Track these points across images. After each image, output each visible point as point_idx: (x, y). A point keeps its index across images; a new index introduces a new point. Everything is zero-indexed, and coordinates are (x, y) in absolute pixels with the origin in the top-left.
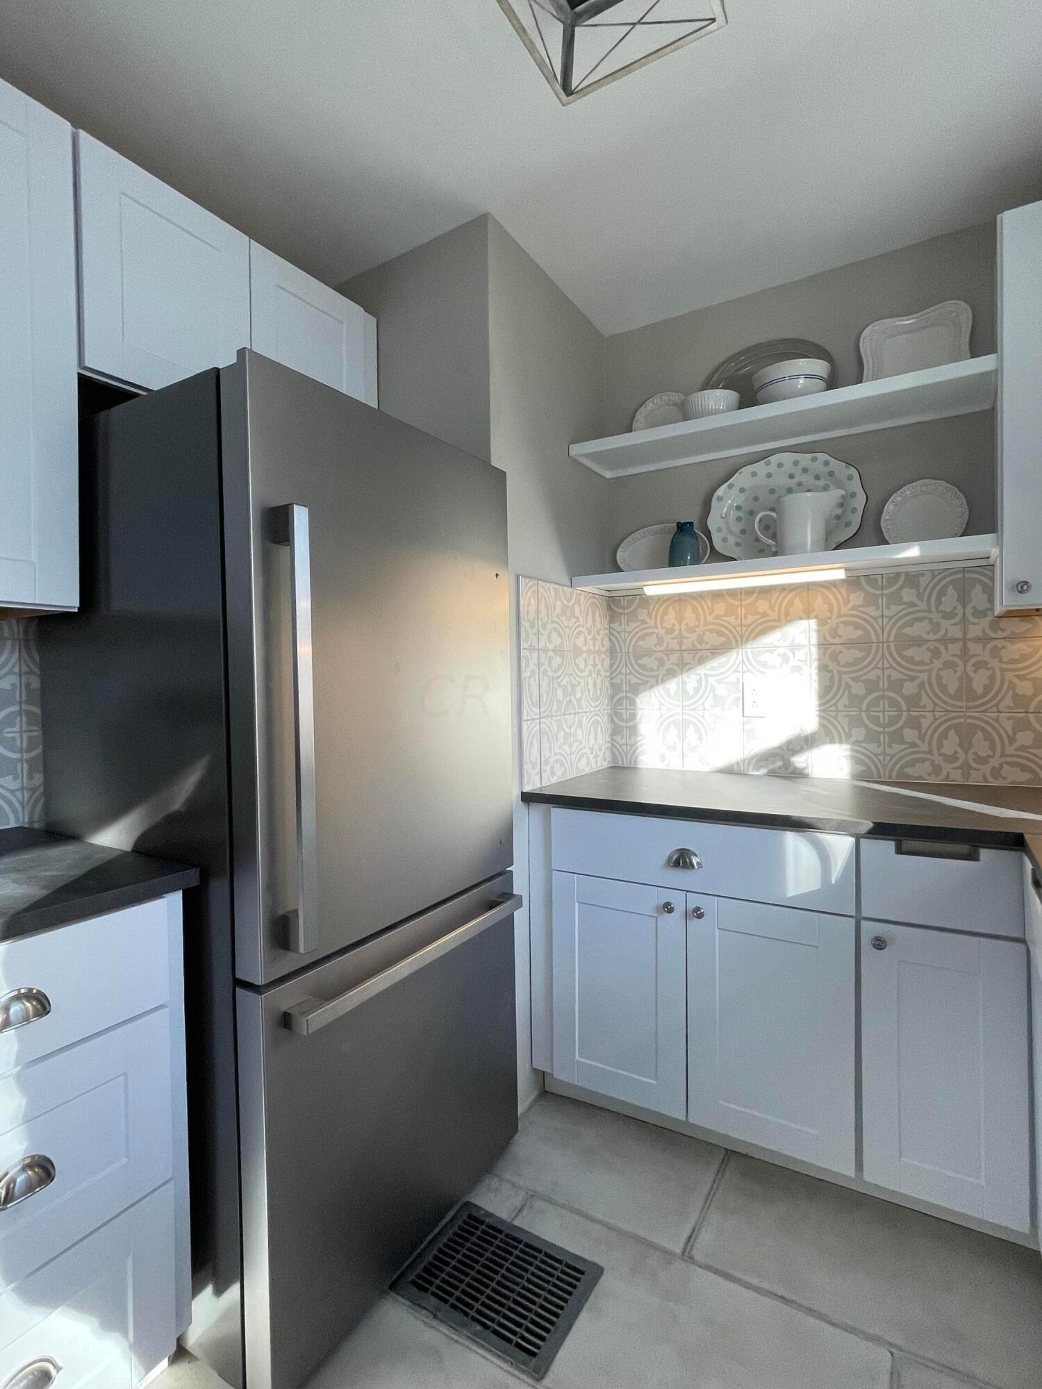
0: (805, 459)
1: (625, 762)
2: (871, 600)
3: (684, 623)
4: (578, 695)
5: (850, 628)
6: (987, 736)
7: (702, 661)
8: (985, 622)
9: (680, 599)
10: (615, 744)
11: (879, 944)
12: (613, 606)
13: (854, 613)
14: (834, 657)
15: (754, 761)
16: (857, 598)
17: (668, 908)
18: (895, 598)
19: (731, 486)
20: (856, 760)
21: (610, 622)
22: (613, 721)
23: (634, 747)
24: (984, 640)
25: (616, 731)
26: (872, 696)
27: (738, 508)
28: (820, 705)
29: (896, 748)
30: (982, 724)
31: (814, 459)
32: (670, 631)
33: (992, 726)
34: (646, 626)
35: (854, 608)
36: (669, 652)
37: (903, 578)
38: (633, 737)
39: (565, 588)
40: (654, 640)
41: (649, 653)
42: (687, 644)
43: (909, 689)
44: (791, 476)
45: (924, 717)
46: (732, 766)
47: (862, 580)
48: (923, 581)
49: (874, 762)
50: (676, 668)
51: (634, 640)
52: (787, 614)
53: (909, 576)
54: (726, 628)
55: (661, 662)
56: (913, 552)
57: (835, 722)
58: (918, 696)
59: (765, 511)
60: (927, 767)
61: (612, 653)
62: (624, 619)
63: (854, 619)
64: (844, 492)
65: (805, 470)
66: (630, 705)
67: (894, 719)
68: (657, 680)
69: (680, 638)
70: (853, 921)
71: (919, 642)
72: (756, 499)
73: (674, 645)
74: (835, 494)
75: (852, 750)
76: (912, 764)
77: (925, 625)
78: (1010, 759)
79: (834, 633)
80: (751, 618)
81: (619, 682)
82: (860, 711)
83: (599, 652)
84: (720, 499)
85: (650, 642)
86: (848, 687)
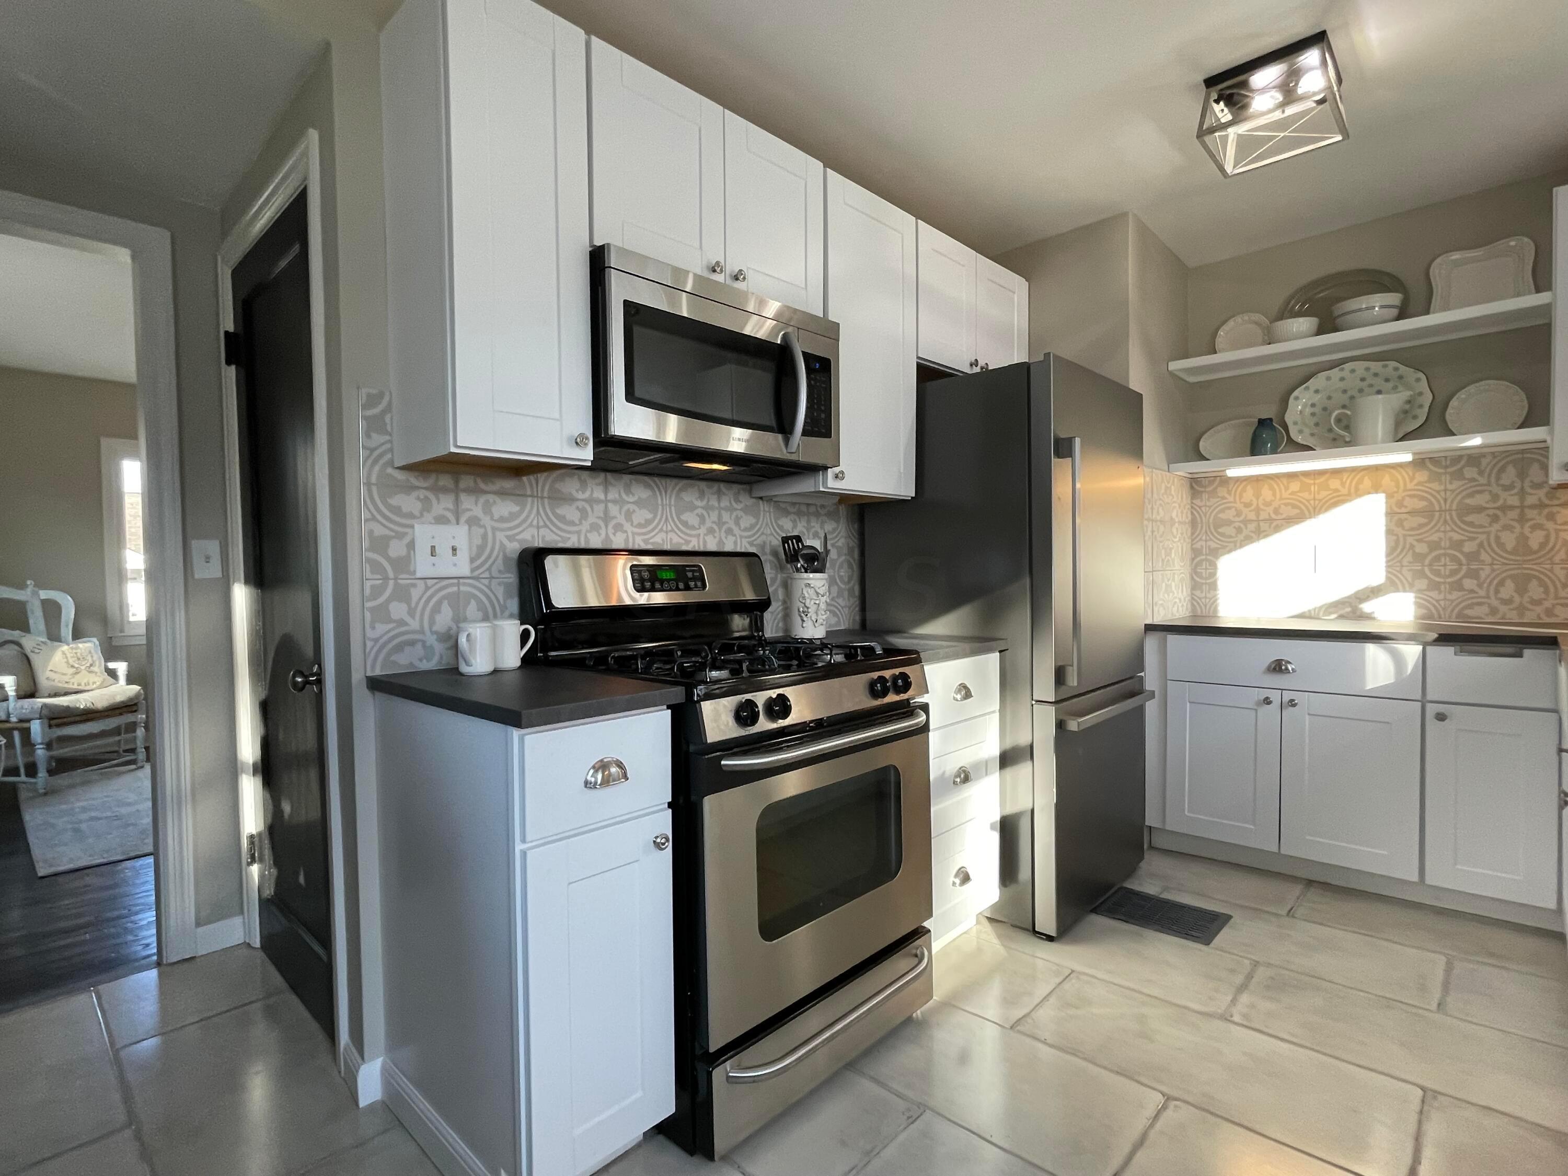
0: (1375, 366)
1: (1204, 611)
2: (1435, 477)
3: (1261, 498)
4: (1173, 555)
5: (1416, 500)
6: (1542, 583)
7: (1277, 529)
8: (1541, 493)
9: (1258, 479)
10: (1195, 597)
11: (1441, 717)
12: (1196, 487)
13: (1420, 488)
14: (1400, 523)
15: (1323, 609)
16: (1422, 476)
17: (1267, 701)
18: (1459, 475)
19: (1307, 388)
20: (1418, 605)
21: (1192, 498)
22: (1192, 578)
23: (1214, 601)
24: (1541, 506)
25: (1195, 586)
26: (1434, 554)
27: (1313, 405)
28: (1387, 562)
29: (1455, 595)
30: (1537, 574)
31: (1385, 366)
32: (1247, 505)
33: (1546, 575)
34: (1225, 501)
35: (1419, 484)
36: (1246, 522)
37: (1465, 459)
38: (1211, 592)
39: (1164, 473)
40: (1232, 512)
41: (1229, 523)
42: (1263, 516)
43: (1469, 547)
44: (1363, 380)
45: (1482, 569)
46: (1304, 613)
47: (1427, 461)
48: (1484, 462)
49: (1434, 606)
50: (1253, 535)
51: (1215, 512)
52: (1357, 489)
53: (1473, 458)
54: (1300, 502)
55: (1239, 530)
56: (1476, 441)
57: (1399, 575)
58: (1477, 553)
59: (1339, 409)
60: (1485, 609)
61: (1194, 523)
62: (1205, 496)
63: (1419, 493)
64: (1412, 393)
65: (1376, 375)
66: (1210, 565)
67: (1453, 573)
68: (1235, 546)
69: (1258, 511)
70: (1419, 704)
71: (1480, 509)
72: (1329, 398)
73: (1252, 516)
74: (1406, 394)
75: (1416, 597)
76: (1470, 606)
77: (1487, 496)
78: (1562, 601)
79: (1400, 504)
80: (1324, 494)
81: (1199, 547)
82: (1423, 566)
83: (1184, 523)
84: (1297, 398)
85: (1229, 515)
86: (1412, 547)
